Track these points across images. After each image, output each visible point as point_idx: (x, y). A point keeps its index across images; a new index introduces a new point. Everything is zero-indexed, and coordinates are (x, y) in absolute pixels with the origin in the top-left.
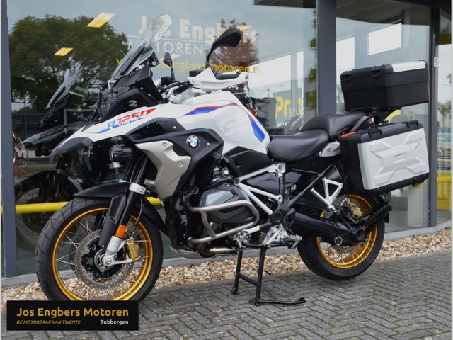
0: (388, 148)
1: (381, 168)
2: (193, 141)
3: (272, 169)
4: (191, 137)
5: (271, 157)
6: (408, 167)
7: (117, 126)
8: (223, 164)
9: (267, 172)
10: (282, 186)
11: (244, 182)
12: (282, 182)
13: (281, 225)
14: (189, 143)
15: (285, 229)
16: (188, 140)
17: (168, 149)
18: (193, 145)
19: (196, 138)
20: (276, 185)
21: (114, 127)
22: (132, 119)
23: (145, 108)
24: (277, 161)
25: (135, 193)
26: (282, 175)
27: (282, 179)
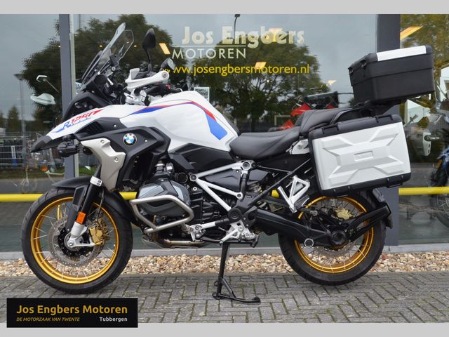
0: (347, 145)
1: (338, 167)
2: (130, 138)
3: (237, 166)
4: (128, 135)
5: (234, 155)
6: (376, 166)
8: (167, 160)
9: (231, 169)
10: (243, 183)
11: (203, 178)
12: (244, 180)
13: (241, 222)
15: (246, 227)
16: (125, 138)
17: (106, 146)
18: (129, 142)
19: (133, 135)
20: (236, 182)
21: (68, 127)
22: (81, 119)
24: (243, 158)
25: (94, 186)
26: (247, 172)
27: (245, 177)
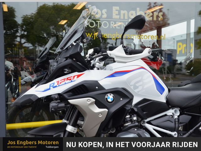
2: (110, 97)
3: (170, 112)
4: (109, 95)
5: (169, 104)
7: (56, 86)
9: (166, 115)
10: (177, 125)
11: (149, 123)
12: (177, 123)
14: (106, 99)
16: (106, 97)
17: (91, 104)
18: (110, 100)
19: (112, 95)
20: (172, 125)
21: (54, 87)
22: (66, 82)
23: (77, 73)
24: (173, 107)
25: (70, 133)
26: (177, 117)
27: (177, 120)
